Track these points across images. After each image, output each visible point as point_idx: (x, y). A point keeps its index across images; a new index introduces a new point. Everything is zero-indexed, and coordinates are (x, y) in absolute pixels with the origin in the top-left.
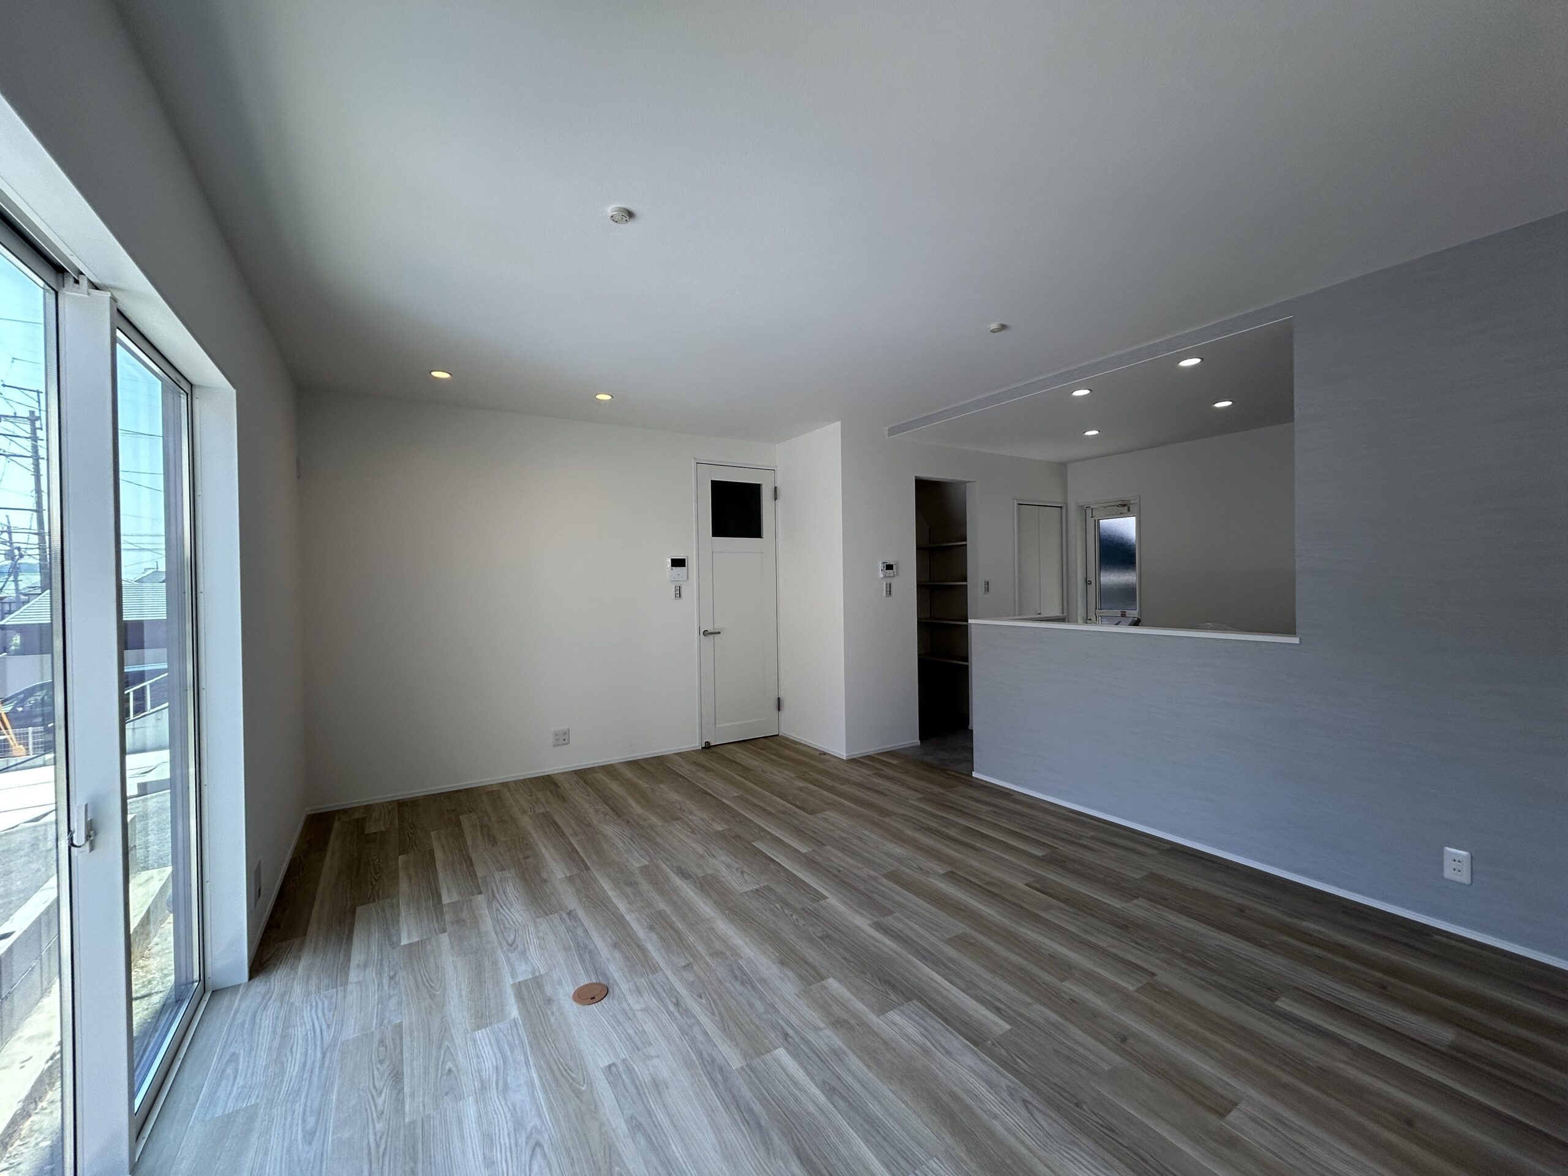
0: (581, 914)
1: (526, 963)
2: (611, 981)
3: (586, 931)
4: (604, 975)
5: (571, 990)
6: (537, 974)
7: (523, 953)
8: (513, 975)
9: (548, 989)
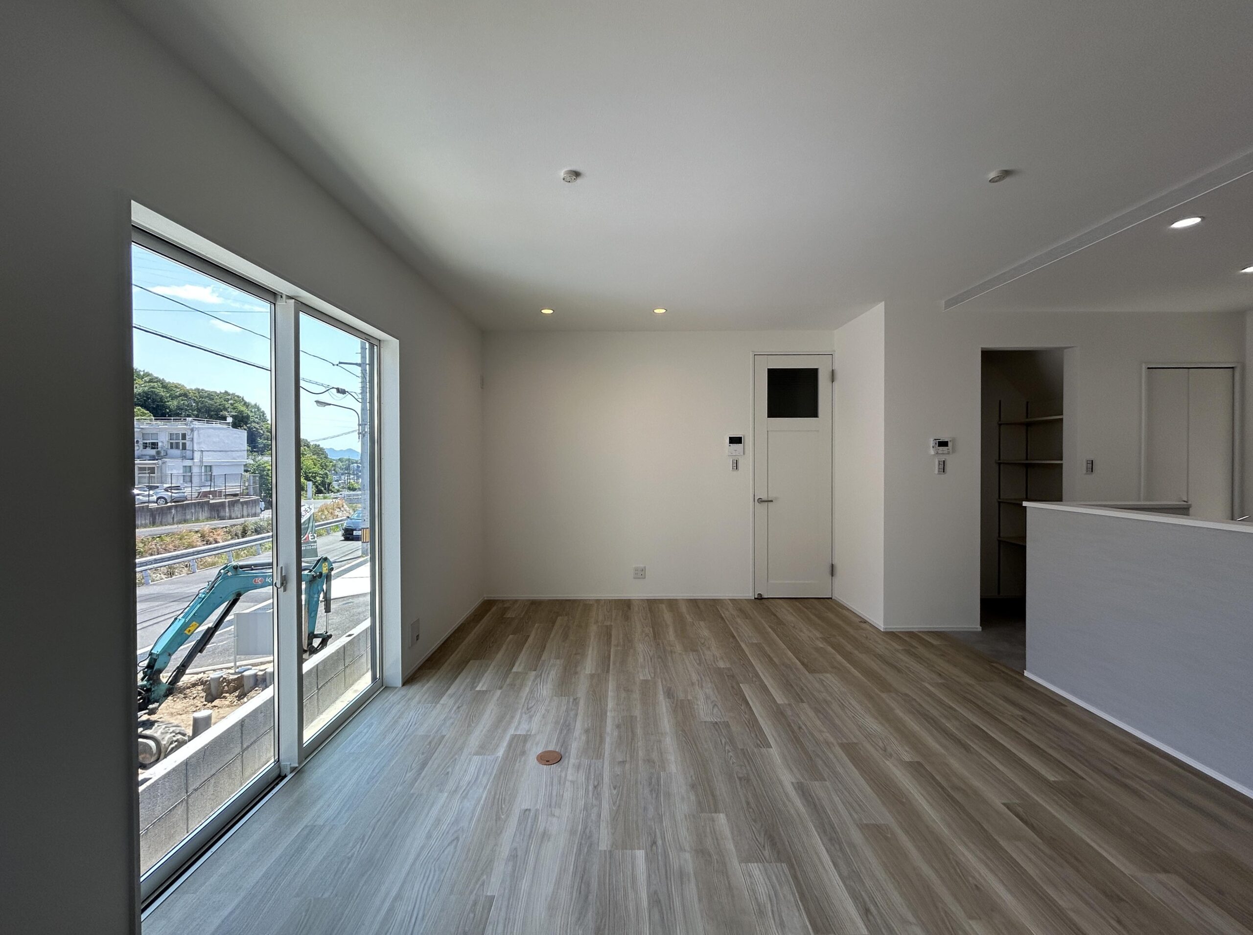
0: (582, 703)
1: (528, 724)
2: (567, 754)
3: (576, 715)
4: (566, 749)
5: (540, 750)
6: (529, 733)
7: (531, 717)
8: (517, 728)
9: (528, 745)
